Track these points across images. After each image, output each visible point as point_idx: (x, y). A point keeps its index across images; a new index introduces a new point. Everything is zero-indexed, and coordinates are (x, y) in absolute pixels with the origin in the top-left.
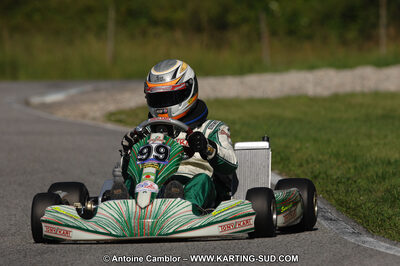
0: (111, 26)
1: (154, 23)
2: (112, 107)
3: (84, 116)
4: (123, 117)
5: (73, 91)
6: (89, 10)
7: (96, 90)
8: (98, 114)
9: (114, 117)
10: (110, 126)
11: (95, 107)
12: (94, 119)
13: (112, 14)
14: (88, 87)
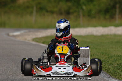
0: (34, 12)
1: (47, 11)
2: (34, 37)
3: (26, 39)
4: (37, 40)
5: (23, 32)
6: (28, 7)
7: (30, 32)
9: (34, 40)
10: (34, 43)
11: (29, 37)
12: (29, 40)
13: (35, 9)
14: (27, 31)
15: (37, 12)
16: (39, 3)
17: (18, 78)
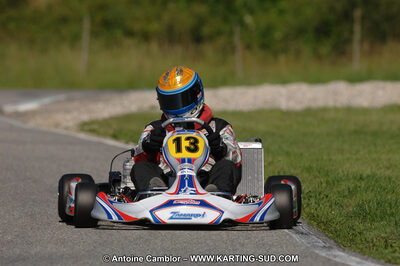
0: (86, 36)
1: (129, 33)
2: (85, 117)
3: (57, 125)
4: (95, 127)
5: (47, 100)
6: (64, 20)
7: (70, 100)
8: (71, 124)
10: (83, 136)
11: (68, 117)
12: (67, 128)
13: (87, 25)
14: (62, 97)
15: (94, 34)
16: (102, 7)
17: (33, 252)
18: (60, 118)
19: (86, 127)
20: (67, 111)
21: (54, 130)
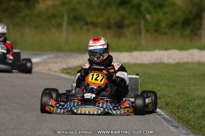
0: (65, 24)
1: (87, 24)
2: (64, 66)
3: (50, 70)
4: (70, 71)
5: (45, 57)
6: (54, 16)
7: (57, 57)
8: (57, 69)
9: (64, 71)
10: (63, 75)
11: (56, 66)
12: (55, 71)
13: (66, 18)
14: (53, 55)
15: (70, 23)
16: (73, 10)
17: (37, 135)
18: (51, 66)
19: (65, 71)
20: (55, 63)
21: (48, 72)
